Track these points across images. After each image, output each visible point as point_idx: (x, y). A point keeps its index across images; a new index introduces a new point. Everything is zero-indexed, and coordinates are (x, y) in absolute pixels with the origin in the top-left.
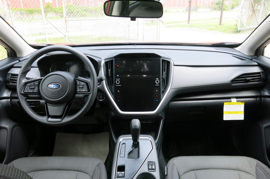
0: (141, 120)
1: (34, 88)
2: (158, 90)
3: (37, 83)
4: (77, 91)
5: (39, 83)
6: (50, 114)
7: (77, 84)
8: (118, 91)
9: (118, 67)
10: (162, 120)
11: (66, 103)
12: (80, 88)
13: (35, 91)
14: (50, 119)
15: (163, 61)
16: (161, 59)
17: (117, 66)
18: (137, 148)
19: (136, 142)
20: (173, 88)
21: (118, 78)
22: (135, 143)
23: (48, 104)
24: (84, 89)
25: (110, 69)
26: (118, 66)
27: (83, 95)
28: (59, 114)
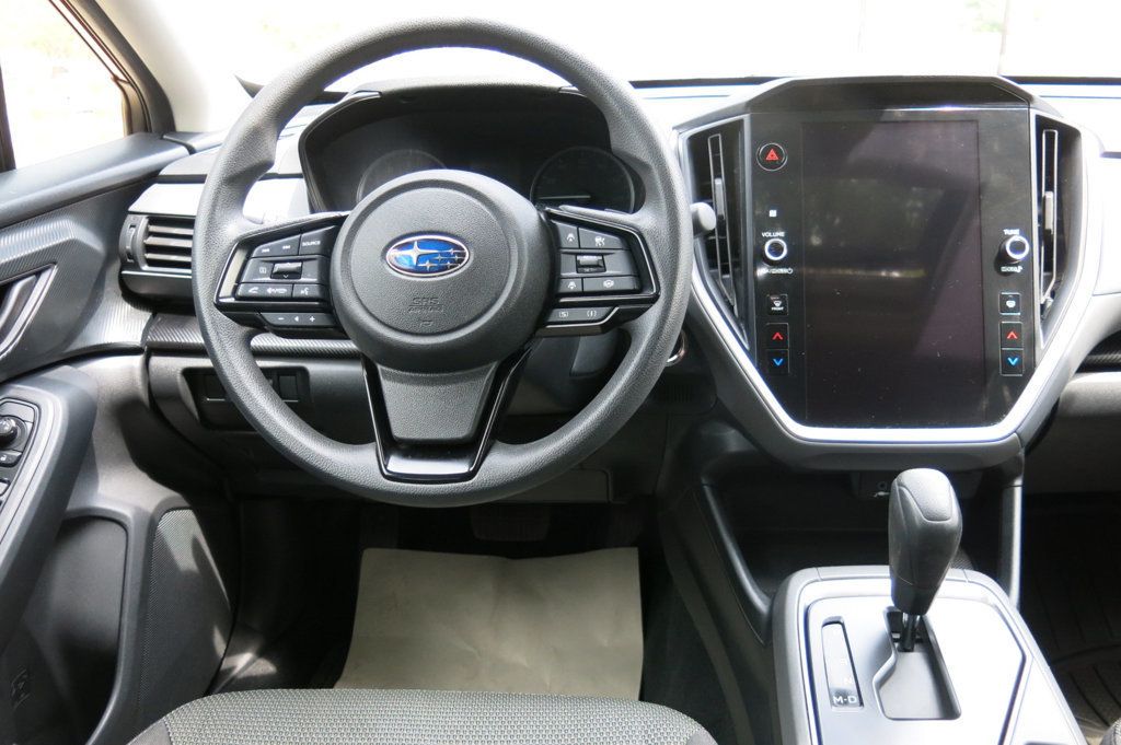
0: (956, 478)
1: (296, 274)
2: (1016, 298)
3: (312, 242)
4: (563, 289)
5: (329, 242)
6: (399, 430)
7: (564, 245)
8: (778, 306)
9: (773, 164)
10: (1018, 482)
11: (493, 366)
12: (579, 267)
13: (305, 292)
14: (398, 465)
15: (1043, 124)
16: (1033, 113)
17: (769, 158)
18: (911, 650)
19: (912, 613)
20: (1106, 290)
21: (774, 225)
22: (905, 617)
23: (379, 367)
24: (608, 272)
25: (718, 175)
26: (772, 155)
27: (604, 310)
28: (459, 430)
